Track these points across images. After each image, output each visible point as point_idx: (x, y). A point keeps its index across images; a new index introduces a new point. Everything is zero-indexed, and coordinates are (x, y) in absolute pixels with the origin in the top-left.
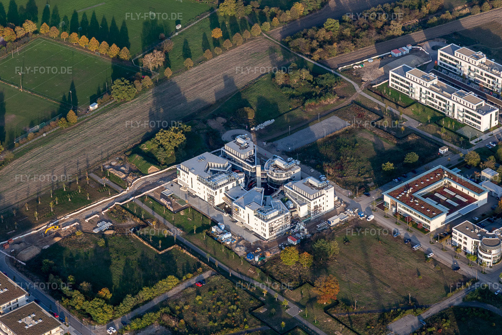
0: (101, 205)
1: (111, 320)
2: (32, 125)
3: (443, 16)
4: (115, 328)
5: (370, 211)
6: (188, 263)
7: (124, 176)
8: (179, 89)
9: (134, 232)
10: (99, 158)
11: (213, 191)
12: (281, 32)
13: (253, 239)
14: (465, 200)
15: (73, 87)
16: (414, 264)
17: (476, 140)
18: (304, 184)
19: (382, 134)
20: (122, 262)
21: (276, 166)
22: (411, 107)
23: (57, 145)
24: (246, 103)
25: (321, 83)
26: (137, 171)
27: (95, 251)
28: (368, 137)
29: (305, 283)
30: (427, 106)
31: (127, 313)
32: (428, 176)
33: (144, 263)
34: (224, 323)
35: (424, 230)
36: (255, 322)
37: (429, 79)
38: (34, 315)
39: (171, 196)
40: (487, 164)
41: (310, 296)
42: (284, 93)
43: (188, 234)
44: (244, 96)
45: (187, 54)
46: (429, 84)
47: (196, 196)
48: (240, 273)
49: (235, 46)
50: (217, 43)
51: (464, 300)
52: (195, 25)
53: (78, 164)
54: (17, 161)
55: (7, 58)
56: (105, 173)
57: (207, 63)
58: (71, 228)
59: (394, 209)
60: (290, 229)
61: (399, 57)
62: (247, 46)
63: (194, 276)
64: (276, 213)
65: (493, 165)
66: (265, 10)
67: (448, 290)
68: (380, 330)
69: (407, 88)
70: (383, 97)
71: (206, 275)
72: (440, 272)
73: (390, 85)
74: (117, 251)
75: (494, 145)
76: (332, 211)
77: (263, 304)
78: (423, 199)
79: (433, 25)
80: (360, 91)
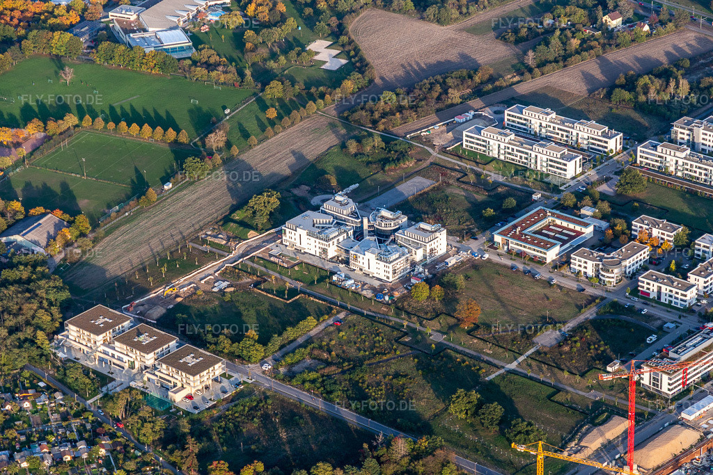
0: (211, 268)
1: (262, 359)
2: (109, 207)
3: (497, 83)
4: (269, 365)
5: (482, 252)
6: (319, 308)
7: (224, 242)
8: (249, 165)
9: (255, 286)
10: (192, 229)
11: (326, 243)
12: (335, 109)
13: (376, 284)
14: (573, 234)
15: (137, 171)
16: (540, 290)
17: (565, 186)
18: (417, 229)
19: (471, 189)
20: (252, 312)
21: (382, 217)
22: (491, 164)
23: (143, 222)
24: (324, 172)
25: (395, 149)
26: (236, 237)
27: (221, 306)
28: (457, 191)
29: (440, 314)
30: (507, 162)
31: (276, 351)
32: (532, 216)
33: (274, 311)
34: (375, 351)
35: (541, 262)
36: (404, 349)
37: (506, 135)
38: (192, 355)
39: (280, 255)
40: (584, 203)
41: (448, 324)
42: (360, 160)
43: (308, 286)
44: (319, 166)
45: (246, 135)
46: (507, 139)
47: (305, 253)
48: (374, 312)
49: (293, 124)
50: (272, 123)
51: (597, 313)
52: (242, 109)
53: (172, 236)
54: (108, 239)
55: (56, 151)
56: (204, 242)
57: (270, 141)
58: (189, 290)
59: (506, 247)
60: (410, 272)
61: (463, 123)
62: (305, 123)
63: (330, 317)
64: (397, 256)
65: (590, 203)
66: (313, 90)
67: (580, 308)
68: (526, 344)
69: (485, 146)
70: (460, 158)
71: (342, 316)
72: (567, 294)
73: (464, 146)
74: (244, 304)
75: (584, 189)
76: (445, 254)
77: (406, 334)
78: (534, 235)
79: (488, 93)
80: (435, 154)
